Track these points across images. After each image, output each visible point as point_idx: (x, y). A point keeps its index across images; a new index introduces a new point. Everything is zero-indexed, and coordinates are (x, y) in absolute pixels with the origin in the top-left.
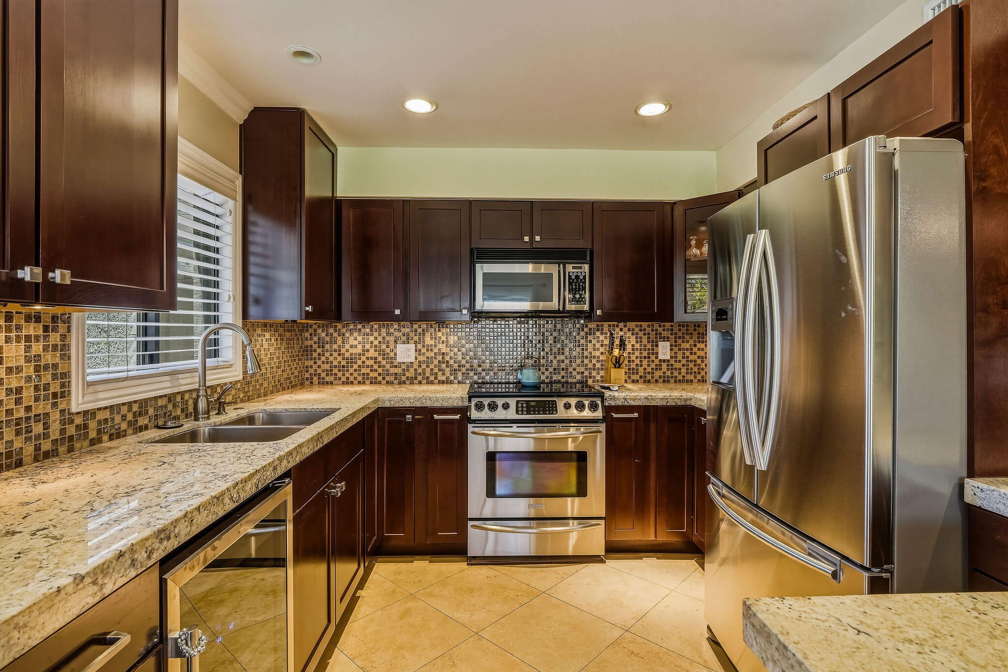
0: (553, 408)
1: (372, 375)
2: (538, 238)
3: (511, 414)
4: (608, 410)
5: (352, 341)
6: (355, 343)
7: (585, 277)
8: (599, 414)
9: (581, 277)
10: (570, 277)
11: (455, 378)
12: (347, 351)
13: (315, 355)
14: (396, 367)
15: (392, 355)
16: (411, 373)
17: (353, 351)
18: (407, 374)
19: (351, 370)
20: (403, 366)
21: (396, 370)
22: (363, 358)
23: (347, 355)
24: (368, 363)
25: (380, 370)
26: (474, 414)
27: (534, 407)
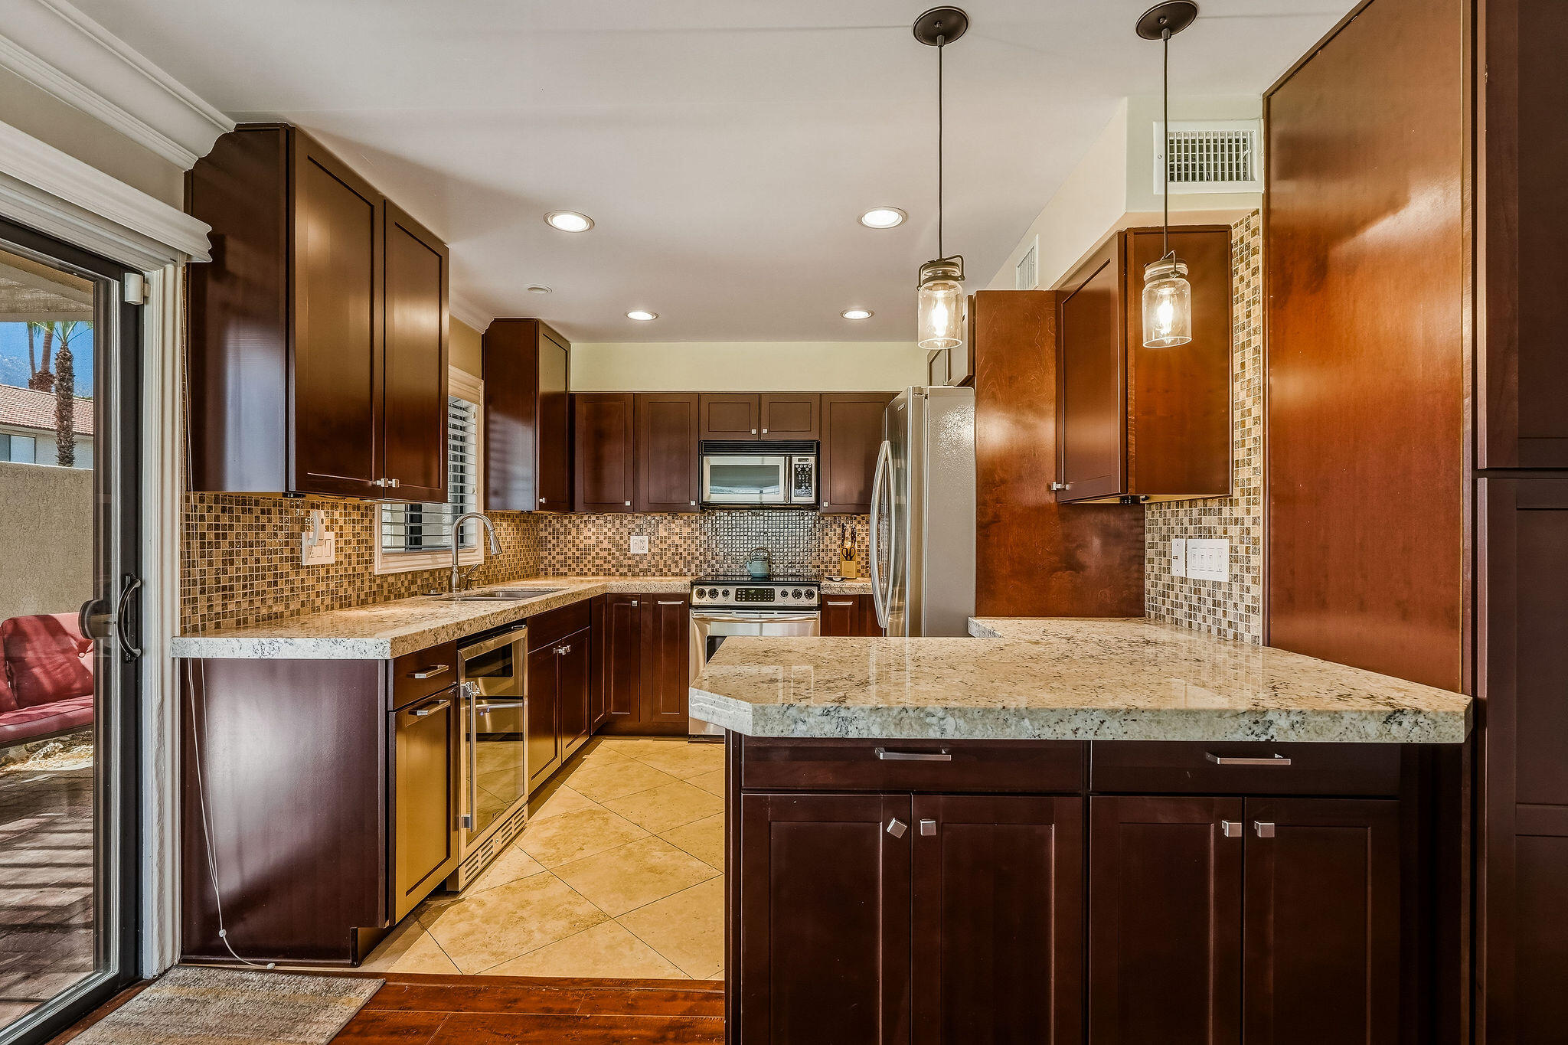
0: (770, 595)
1: (606, 566)
2: (765, 431)
3: (731, 600)
4: (823, 598)
5: (586, 533)
6: (590, 534)
7: (811, 469)
8: (814, 602)
9: (807, 469)
10: (796, 469)
12: (582, 542)
13: (550, 546)
14: (629, 558)
15: (626, 546)
16: (644, 565)
17: (586, 542)
18: (641, 566)
19: (585, 562)
20: (637, 558)
21: (630, 562)
22: (597, 550)
23: (581, 546)
24: (602, 554)
25: (614, 562)
26: (695, 600)
27: (753, 594)
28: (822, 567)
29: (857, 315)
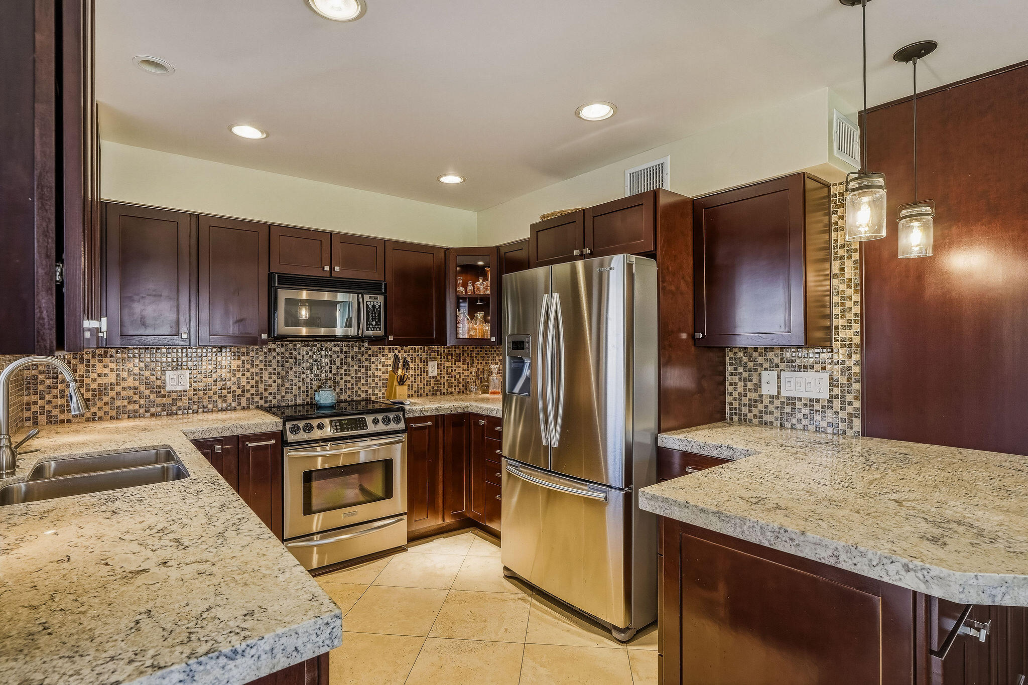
0: (363, 424)
1: (131, 407)
2: (337, 269)
3: (328, 431)
4: (408, 421)
5: (100, 368)
6: (107, 371)
7: (380, 306)
8: (402, 426)
9: (377, 307)
10: (367, 306)
11: (239, 404)
12: (94, 380)
13: (40, 388)
14: (164, 396)
15: (159, 383)
16: (184, 403)
17: (103, 380)
18: (180, 404)
19: (99, 404)
20: (174, 396)
21: (164, 400)
22: (118, 389)
23: (94, 386)
24: (124, 393)
25: (142, 402)
26: (291, 437)
27: (346, 424)
28: (370, 391)
29: (451, 179)
